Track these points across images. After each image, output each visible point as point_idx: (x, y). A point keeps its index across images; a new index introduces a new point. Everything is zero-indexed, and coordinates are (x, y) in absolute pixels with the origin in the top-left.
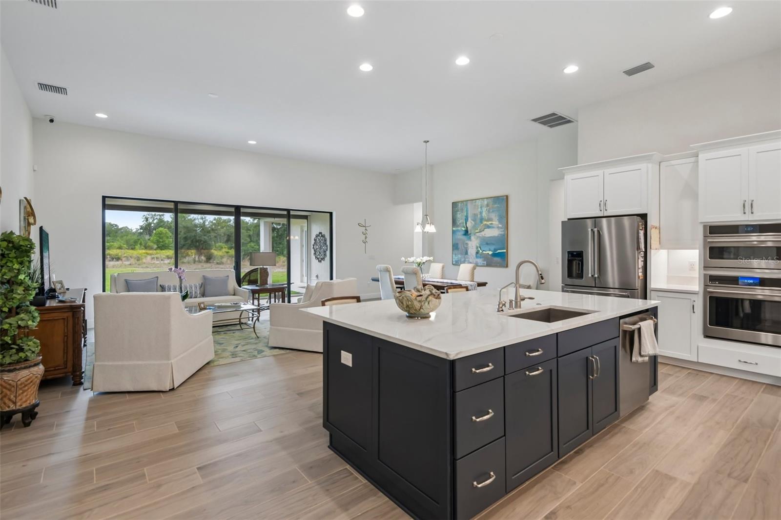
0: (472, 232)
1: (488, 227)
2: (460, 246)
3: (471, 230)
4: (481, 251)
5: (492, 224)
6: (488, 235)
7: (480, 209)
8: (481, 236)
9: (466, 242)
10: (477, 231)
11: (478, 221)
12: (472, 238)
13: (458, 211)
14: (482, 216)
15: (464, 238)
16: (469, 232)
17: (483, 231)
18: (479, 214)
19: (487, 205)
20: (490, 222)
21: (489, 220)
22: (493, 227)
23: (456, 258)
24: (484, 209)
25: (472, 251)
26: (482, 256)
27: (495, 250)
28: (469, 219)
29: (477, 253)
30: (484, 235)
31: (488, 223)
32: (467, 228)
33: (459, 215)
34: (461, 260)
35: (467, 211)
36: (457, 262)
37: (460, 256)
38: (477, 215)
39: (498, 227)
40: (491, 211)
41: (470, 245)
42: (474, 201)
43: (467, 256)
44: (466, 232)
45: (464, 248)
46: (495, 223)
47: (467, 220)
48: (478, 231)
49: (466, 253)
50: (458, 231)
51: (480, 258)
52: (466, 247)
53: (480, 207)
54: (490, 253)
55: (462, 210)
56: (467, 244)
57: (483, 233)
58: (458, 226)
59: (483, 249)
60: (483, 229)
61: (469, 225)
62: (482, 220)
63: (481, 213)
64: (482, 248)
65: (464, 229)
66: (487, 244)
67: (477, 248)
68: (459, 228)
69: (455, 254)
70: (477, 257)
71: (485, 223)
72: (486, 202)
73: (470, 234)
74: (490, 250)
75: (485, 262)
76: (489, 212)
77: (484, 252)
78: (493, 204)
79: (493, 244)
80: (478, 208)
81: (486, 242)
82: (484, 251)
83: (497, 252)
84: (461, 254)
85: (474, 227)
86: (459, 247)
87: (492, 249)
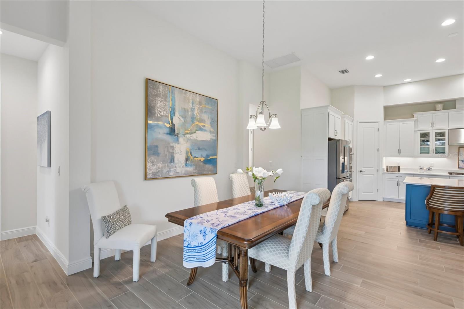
0: (182, 131)
1: (201, 129)
2: (161, 150)
3: (178, 129)
4: (192, 158)
5: (204, 126)
6: (200, 139)
7: (191, 105)
8: (192, 138)
9: (172, 145)
10: (187, 132)
11: (189, 119)
12: (181, 139)
13: (157, 95)
14: (193, 115)
15: (169, 138)
16: (176, 132)
17: (195, 132)
18: (190, 110)
19: (200, 103)
20: (203, 124)
21: (201, 121)
22: (205, 130)
23: (154, 168)
24: (196, 107)
25: (180, 157)
26: (193, 164)
27: (208, 156)
28: (177, 114)
29: (187, 160)
30: (195, 138)
31: (201, 124)
32: (173, 125)
33: (159, 104)
34: (162, 171)
35: (173, 101)
36: (154, 174)
37: (160, 165)
38: (188, 111)
39: (210, 132)
40: (204, 111)
41: (176, 149)
42: (184, 91)
43: (172, 164)
44: (172, 131)
45: (168, 153)
46: (208, 126)
47: (173, 113)
48: (189, 132)
49: (172, 160)
50: (157, 126)
51: (191, 166)
52: (171, 151)
53: (191, 102)
54: (202, 159)
55: (165, 97)
56: (173, 147)
57: (194, 135)
58: (158, 119)
59: (194, 155)
60: (194, 131)
61: (177, 121)
62: (193, 118)
63: (192, 110)
64: (192, 153)
65: (168, 125)
66: (199, 149)
67: (187, 154)
68: (160, 123)
69: (153, 163)
70: (186, 165)
71: (197, 123)
72: (198, 99)
73: (178, 134)
74: (202, 156)
75: (197, 170)
76: (201, 111)
77: (196, 159)
78: (205, 104)
79: (205, 150)
80: (189, 102)
81: (199, 146)
82: (195, 157)
83: (209, 158)
84: (164, 162)
85: (184, 125)
86: (159, 151)
87: (205, 156)
